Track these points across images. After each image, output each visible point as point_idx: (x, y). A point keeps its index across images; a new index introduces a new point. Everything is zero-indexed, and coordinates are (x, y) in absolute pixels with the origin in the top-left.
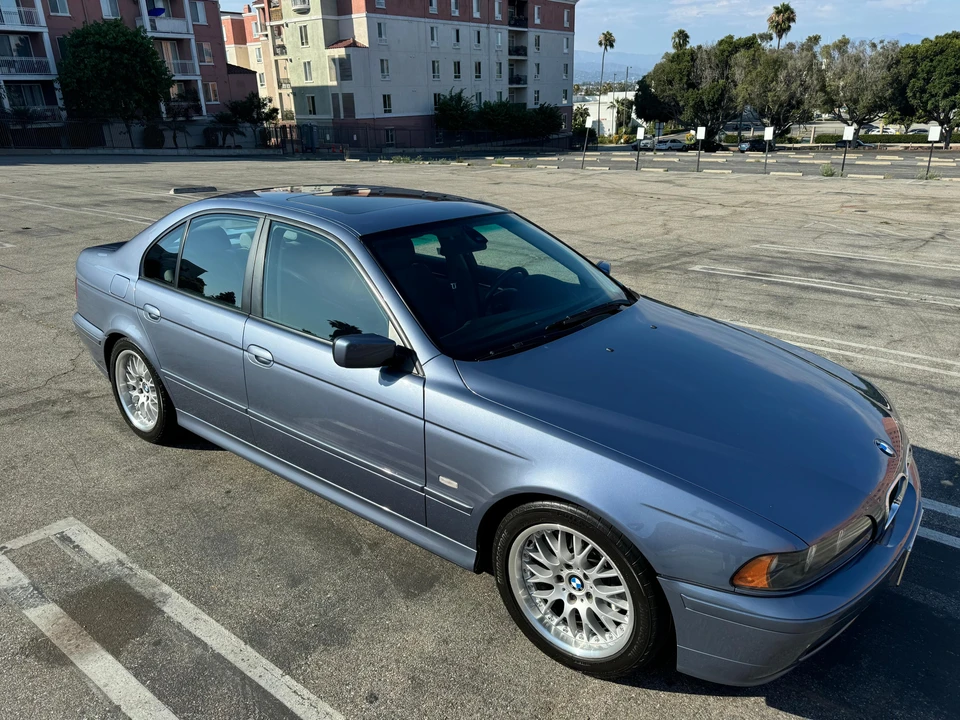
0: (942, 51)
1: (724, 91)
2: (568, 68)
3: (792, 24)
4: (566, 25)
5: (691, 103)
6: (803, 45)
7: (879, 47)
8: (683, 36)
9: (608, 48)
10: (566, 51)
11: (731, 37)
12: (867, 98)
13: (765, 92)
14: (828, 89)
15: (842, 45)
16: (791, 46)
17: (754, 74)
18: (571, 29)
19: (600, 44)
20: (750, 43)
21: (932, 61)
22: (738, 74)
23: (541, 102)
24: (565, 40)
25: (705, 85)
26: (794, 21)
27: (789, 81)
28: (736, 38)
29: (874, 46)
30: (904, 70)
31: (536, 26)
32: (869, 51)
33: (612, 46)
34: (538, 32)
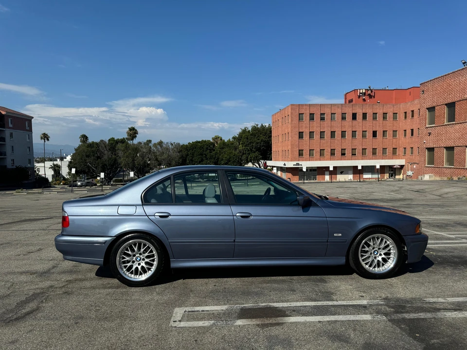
0: (195, 147)
1: (116, 160)
2: (30, 147)
4: (28, 128)
5: (101, 165)
6: (145, 143)
7: (174, 144)
8: (84, 138)
9: (46, 140)
10: (28, 140)
11: (113, 138)
13: (133, 161)
14: (159, 160)
15: (161, 143)
16: (140, 143)
17: (128, 153)
18: (31, 130)
19: (42, 138)
20: (123, 141)
21: (193, 150)
22: (121, 153)
24: (27, 136)
25: (106, 157)
26: (137, 134)
27: (142, 157)
28: (116, 139)
29: (172, 144)
30: (184, 153)
31: (10, 128)
32: (170, 146)
33: (48, 140)
34: (11, 131)
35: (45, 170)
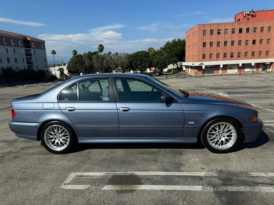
0: (137, 56)
1: (92, 65)
2: (45, 59)
3: (103, 49)
4: (43, 48)
5: (84, 68)
6: (108, 54)
7: (125, 54)
8: (75, 52)
9: (54, 54)
10: (44, 55)
11: (90, 52)
12: (125, 66)
13: (102, 65)
14: (116, 64)
15: (117, 54)
16: (105, 54)
17: (98, 61)
18: (45, 49)
19: (52, 53)
20: (95, 53)
21: (136, 57)
22: (94, 61)
23: (39, 69)
24: (43, 52)
25: (86, 64)
26: (104, 48)
27: (107, 62)
28: (91, 52)
29: (123, 54)
30: (131, 59)
31: (33, 48)
32: (123, 55)
33: (55, 54)
34: (35, 50)
35: (55, 71)
